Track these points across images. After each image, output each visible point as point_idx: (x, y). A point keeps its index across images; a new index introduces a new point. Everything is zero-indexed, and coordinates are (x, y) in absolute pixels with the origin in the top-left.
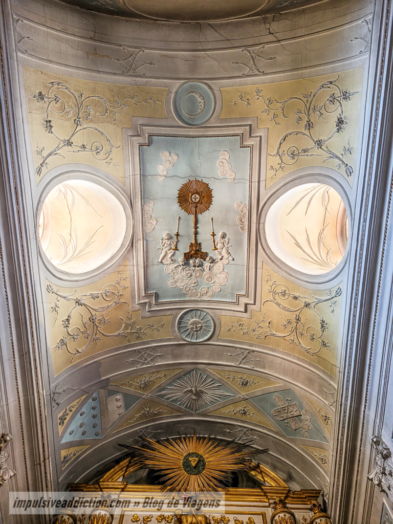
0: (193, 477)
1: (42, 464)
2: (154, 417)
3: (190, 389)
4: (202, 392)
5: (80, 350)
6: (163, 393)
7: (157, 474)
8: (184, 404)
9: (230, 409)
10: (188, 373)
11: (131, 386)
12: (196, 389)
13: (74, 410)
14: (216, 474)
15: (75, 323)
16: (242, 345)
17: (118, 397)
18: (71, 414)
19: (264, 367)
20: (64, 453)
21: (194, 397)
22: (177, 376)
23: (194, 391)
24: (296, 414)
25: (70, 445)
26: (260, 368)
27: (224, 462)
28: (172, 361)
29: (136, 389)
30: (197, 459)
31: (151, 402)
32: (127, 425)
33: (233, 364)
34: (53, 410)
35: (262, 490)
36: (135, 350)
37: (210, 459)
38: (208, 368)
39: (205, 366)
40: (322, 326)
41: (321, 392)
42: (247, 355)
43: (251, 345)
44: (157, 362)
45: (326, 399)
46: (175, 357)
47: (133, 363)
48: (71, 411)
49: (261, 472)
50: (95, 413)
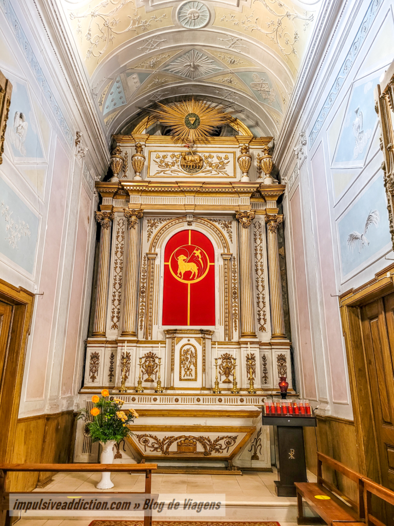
0: (192, 131)
1: (99, 137)
2: (161, 85)
3: (189, 64)
4: (199, 66)
5: (102, 52)
6: (167, 68)
7: (168, 129)
8: (184, 74)
9: (220, 78)
10: (187, 53)
11: (143, 67)
12: (194, 64)
13: (106, 93)
14: (207, 128)
15: (95, 33)
16: (233, 33)
17: (134, 76)
18: (104, 96)
19: (248, 53)
20: (105, 120)
21: (192, 69)
22: (179, 55)
23: (192, 66)
24: (266, 90)
25: (108, 114)
26: (245, 53)
27: (212, 120)
28: (174, 44)
29: (146, 68)
30: (194, 119)
31: (159, 75)
32: (143, 92)
33: (224, 47)
34: (94, 99)
35: (236, 138)
36: (143, 40)
37: (204, 118)
38: (203, 49)
39: (201, 47)
40: (295, 38)
41: (285, 82)
42: (235, 42)
43: (240, 34)
44: (162, 47)
45: (287, 88)
46: (176, 41)
47: (143, 50)
48: (104, 94)
49: (237, 124)
50: (119, 90)
